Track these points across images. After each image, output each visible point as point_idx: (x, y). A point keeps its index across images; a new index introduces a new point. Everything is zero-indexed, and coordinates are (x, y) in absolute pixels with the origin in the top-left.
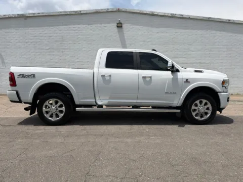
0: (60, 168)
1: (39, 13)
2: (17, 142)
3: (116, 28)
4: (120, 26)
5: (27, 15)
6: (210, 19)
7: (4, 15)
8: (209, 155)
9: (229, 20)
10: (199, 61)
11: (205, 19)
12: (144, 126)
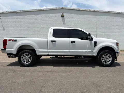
0: (27, 88)
1: (23, 10)
2: (9, 74)
3: (61, 17)
4: (63, 16)
5: (17, 11)
6: (109, 12)
7: (6, 12)
8: (103, 82)
9: (119, 12)
10: (104, 33)
11: (106, 12)
12: (72, 67)
